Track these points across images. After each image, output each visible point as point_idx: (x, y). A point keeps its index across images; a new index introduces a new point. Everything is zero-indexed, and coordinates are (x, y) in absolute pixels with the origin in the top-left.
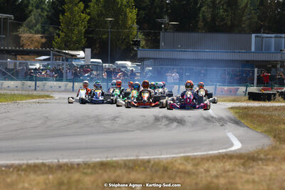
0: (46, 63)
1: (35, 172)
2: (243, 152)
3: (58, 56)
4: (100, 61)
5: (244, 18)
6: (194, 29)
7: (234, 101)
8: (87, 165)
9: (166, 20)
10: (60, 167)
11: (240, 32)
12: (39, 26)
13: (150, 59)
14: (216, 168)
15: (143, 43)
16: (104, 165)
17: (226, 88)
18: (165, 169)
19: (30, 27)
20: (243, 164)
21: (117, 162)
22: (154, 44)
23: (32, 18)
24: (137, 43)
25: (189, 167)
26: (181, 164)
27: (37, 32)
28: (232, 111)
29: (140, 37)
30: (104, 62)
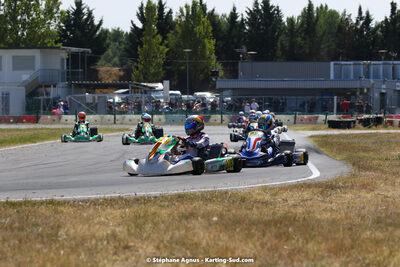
0: (124, 96)
1: (112, 206)
2: (321, 180)
3: (136, 89)
4: (178, 92)
5: (322, 46)
6: (272, 58)
7: (314, 129)
8: (164, 198)
9: (244, 50)
10: (137, 200)
11: (318, 60)
12: (116, 59)
13: (228, 89)
14: (293, 198)
15: (221, 73)
16: (181, 197)
17: (306, 117)
18: (243, 200)
19: (108, 61)
20: (322, 193)
21: (194, 194)
22: (233, 74)
23: (109, 52)
24: (215, 74)
25: (267, 197)
26: (259, 194)
27: (115, 65)
28: (311, 139)
29: (219, 67)
30: (183, 93)
